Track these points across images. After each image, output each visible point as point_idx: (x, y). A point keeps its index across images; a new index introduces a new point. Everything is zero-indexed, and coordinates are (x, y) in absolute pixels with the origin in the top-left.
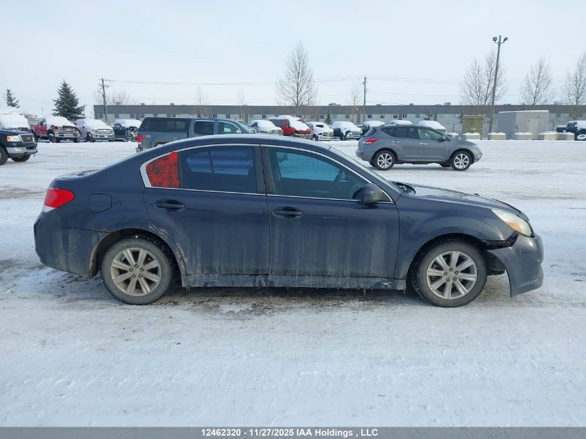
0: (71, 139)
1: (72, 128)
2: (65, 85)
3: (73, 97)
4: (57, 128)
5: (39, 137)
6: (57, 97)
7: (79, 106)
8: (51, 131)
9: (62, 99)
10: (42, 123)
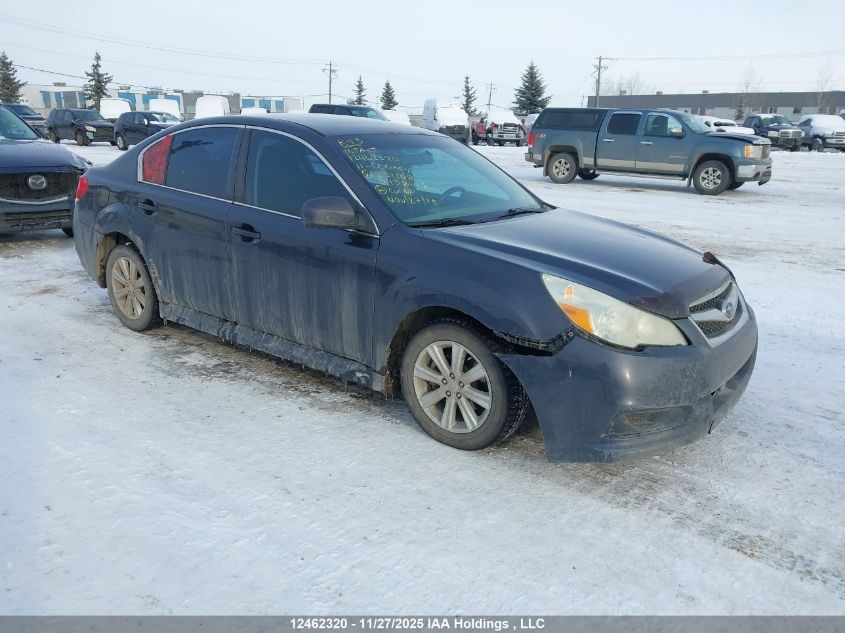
0: (511, 141)
1: (515, 126)
2: (532, 68)
3: (539, 83)
4: (497, 126)
5: (480, 138)
6: (520, 84)
7: (544, 96)
8: (490, 131)
9: (527, 87)
10: (482, 121)
